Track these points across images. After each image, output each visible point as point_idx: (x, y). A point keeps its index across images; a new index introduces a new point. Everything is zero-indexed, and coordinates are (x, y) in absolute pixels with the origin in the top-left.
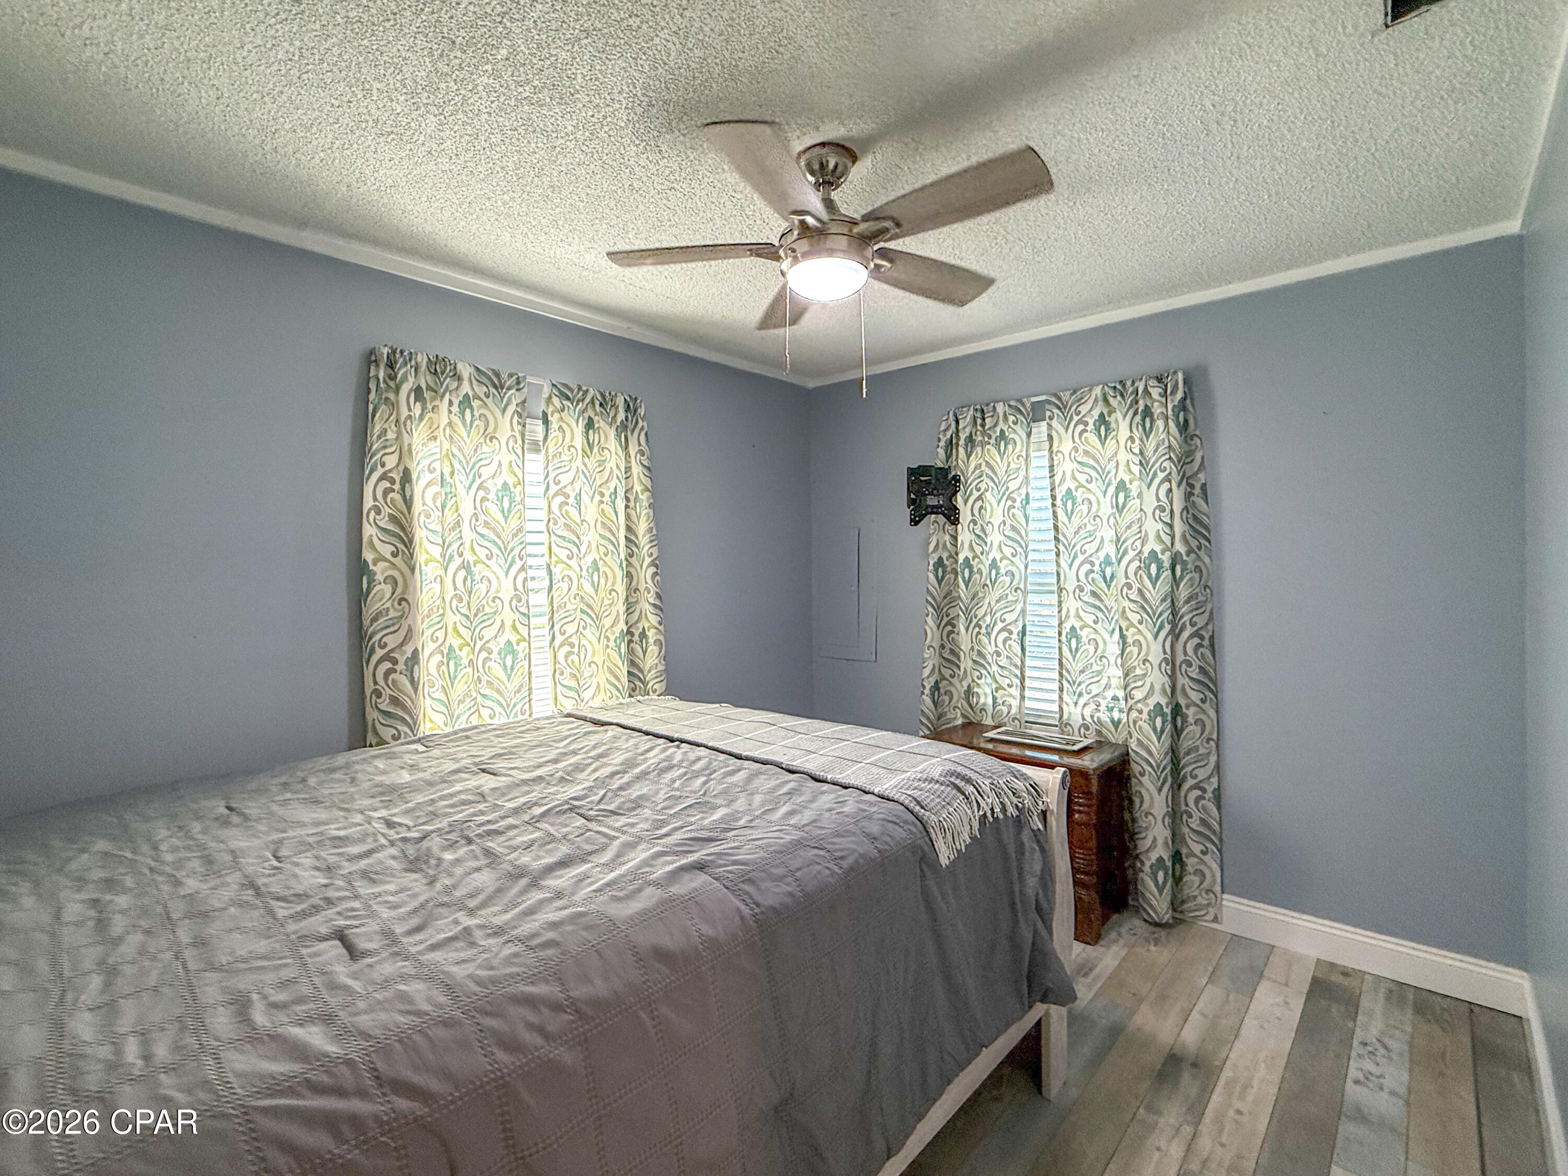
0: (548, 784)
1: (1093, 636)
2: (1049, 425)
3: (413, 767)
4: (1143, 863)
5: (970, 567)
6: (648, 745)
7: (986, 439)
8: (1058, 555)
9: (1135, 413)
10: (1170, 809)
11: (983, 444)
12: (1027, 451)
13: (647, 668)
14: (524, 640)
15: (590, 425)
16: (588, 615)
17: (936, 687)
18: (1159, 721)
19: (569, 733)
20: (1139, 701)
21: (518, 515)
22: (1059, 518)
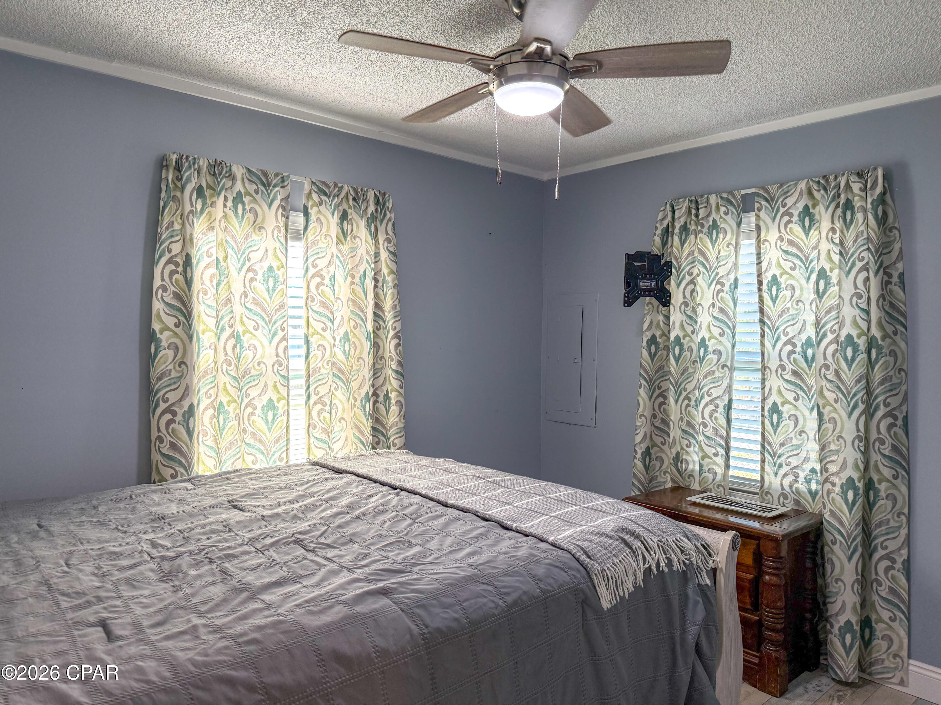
0: (283, 520)
1: (793, 412)
2: (758, 216)
3: (181, 501)
4: (832, 626)
5: (681, 345)
6: (373, 491)
7: (699, 228)
8: (763, 336)
9: (837, 206)
10: (860, 577)
11: (696, 233)
12: (736, 239)
13: (389, 425)
14: (284, 398)
15: (344, 216)
16: (339, 378)
17: (647, 453)
18: (850, 495)
19: (310, 479)
20: (832, 475)
21: (281, 293)
22: (765, 301)
